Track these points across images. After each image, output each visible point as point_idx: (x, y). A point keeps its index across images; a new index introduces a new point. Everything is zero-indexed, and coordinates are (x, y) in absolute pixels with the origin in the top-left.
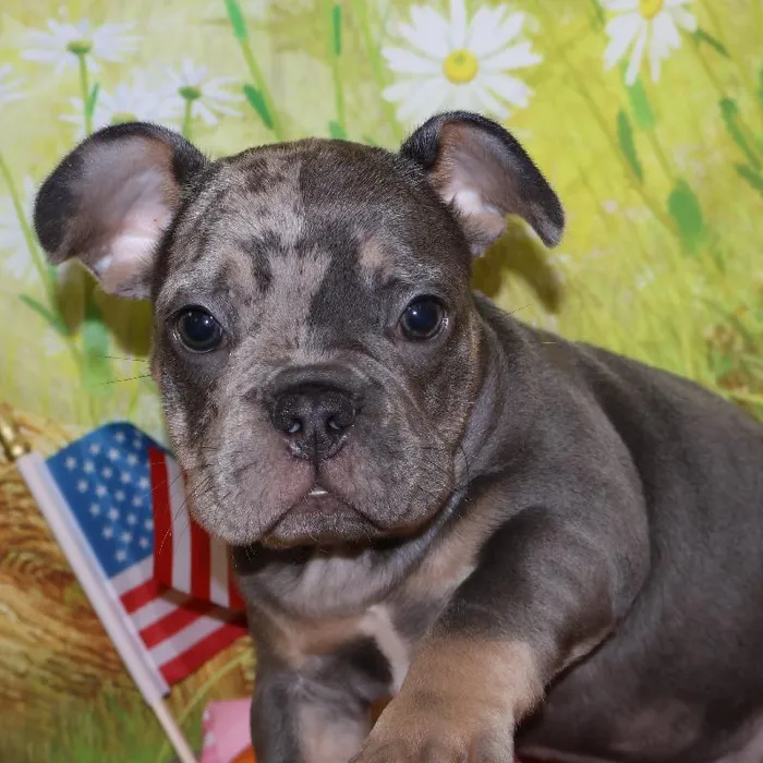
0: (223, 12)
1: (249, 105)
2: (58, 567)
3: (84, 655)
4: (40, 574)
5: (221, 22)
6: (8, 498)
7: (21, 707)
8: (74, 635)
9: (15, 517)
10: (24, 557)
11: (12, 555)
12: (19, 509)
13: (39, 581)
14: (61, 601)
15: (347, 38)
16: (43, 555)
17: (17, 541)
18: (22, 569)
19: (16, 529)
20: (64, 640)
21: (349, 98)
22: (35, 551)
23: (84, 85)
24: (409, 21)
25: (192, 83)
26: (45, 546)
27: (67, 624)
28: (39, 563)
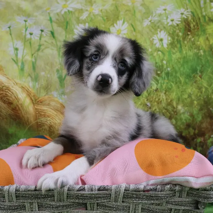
0: (49, 18)
1: (51, 34)
2: (10, 101)
3: (14, 115)
4: (7, 102)
5: (48, 20)
6: (4, 89)
7: (5, 120)
8: (12, 112)
9: (4, 93)
10: (5, 99)
11: (3, 98)
12: (5, 91)
13: (7, 103)
14: (10, 107)
15: (68, 27)
16: (8, 99)
17: (4, 96)
18: (5, 101)
19: (4, 94)
20: (11, 112)
21: (68, 36)
22: (7, 98)
23: (26, 27)
24: (79, 26)
25: (43, 29)
26: (8, 98)
27: (11, 110)
28: (7, 100)
